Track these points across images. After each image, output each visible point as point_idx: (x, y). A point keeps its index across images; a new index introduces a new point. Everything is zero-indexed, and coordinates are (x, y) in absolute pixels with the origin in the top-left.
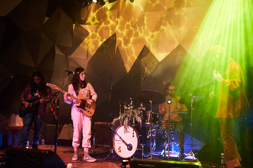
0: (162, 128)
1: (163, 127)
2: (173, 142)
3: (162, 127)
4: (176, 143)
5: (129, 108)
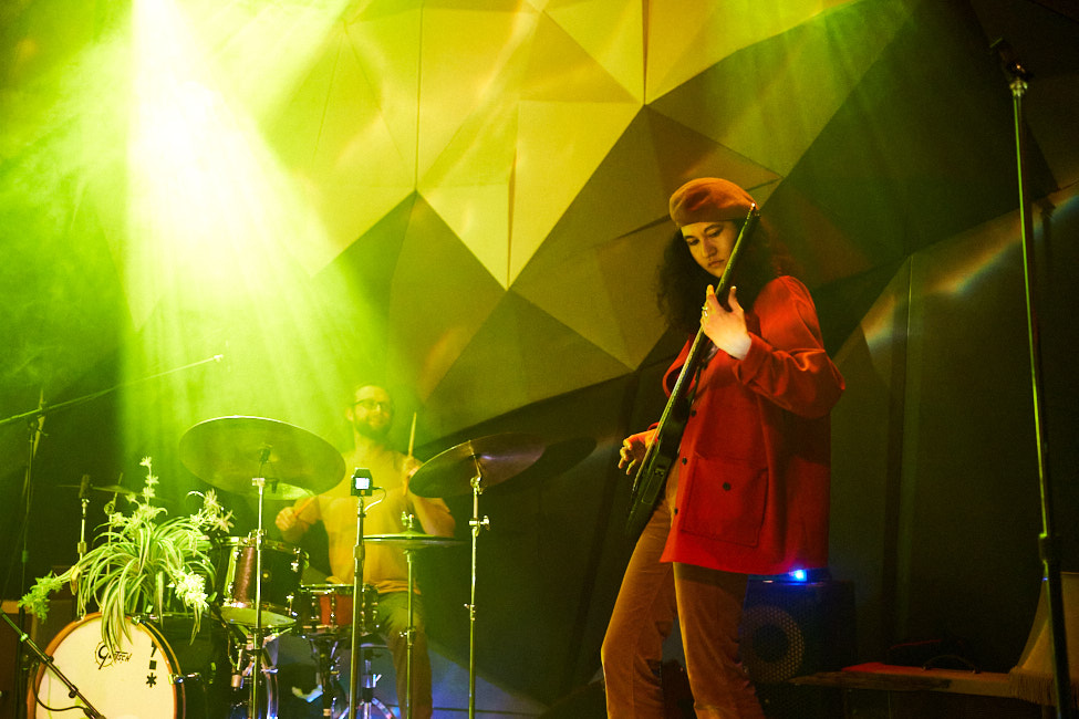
0: (315, 630)
1: (319, 623)
2: (369, 701)
3: (314, 624)
4: (382, 707)
5: (135, 521)
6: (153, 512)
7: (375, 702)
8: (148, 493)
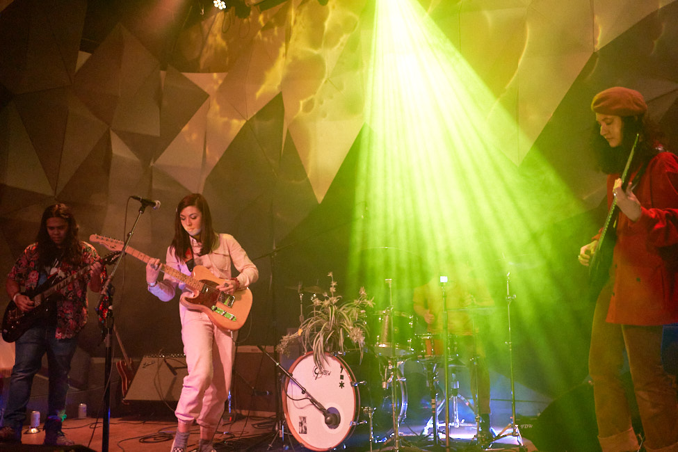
1: (426, 354)
2: (456, 395)
5: (326, 303)
6: (335, 300)
7: (459, 396)
8: (333, 290)
